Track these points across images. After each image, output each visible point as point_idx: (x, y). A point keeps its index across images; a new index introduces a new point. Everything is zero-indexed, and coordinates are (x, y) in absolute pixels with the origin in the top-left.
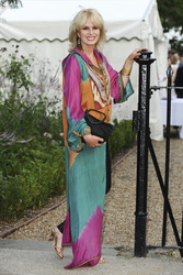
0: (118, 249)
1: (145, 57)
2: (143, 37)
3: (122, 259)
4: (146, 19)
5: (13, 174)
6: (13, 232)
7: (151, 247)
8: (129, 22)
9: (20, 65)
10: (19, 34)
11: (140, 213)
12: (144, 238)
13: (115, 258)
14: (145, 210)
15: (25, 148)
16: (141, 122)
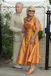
0: (40, 68)
1: (49, 12)
3: (41, 71)
4: (45, 1)
5: (8, 46)
6: (9, 62)
7: (50, 67)
8: (41, 2)
11: (47, 57)
12: (48, 65)
13: (39, 70)
15: (11, 38)
16: (48, 31)
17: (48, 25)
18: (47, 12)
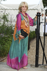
0: (31, 65)
1: (39, 14)
2: (38, 9)
3: (32, 68)
4: (39, 4)
5: (3, 45)
6: (3, 60)
7: (40, 65)
8: (35, 5)
9: (6, 16)
10: (6, 8)
11: (37, 56)
12: (38, 62)
13: (30, 67)
14: (38, 55)
15: (7, 38)
16: (38, 32)
17: (38, 26)
18: (37, 14)
